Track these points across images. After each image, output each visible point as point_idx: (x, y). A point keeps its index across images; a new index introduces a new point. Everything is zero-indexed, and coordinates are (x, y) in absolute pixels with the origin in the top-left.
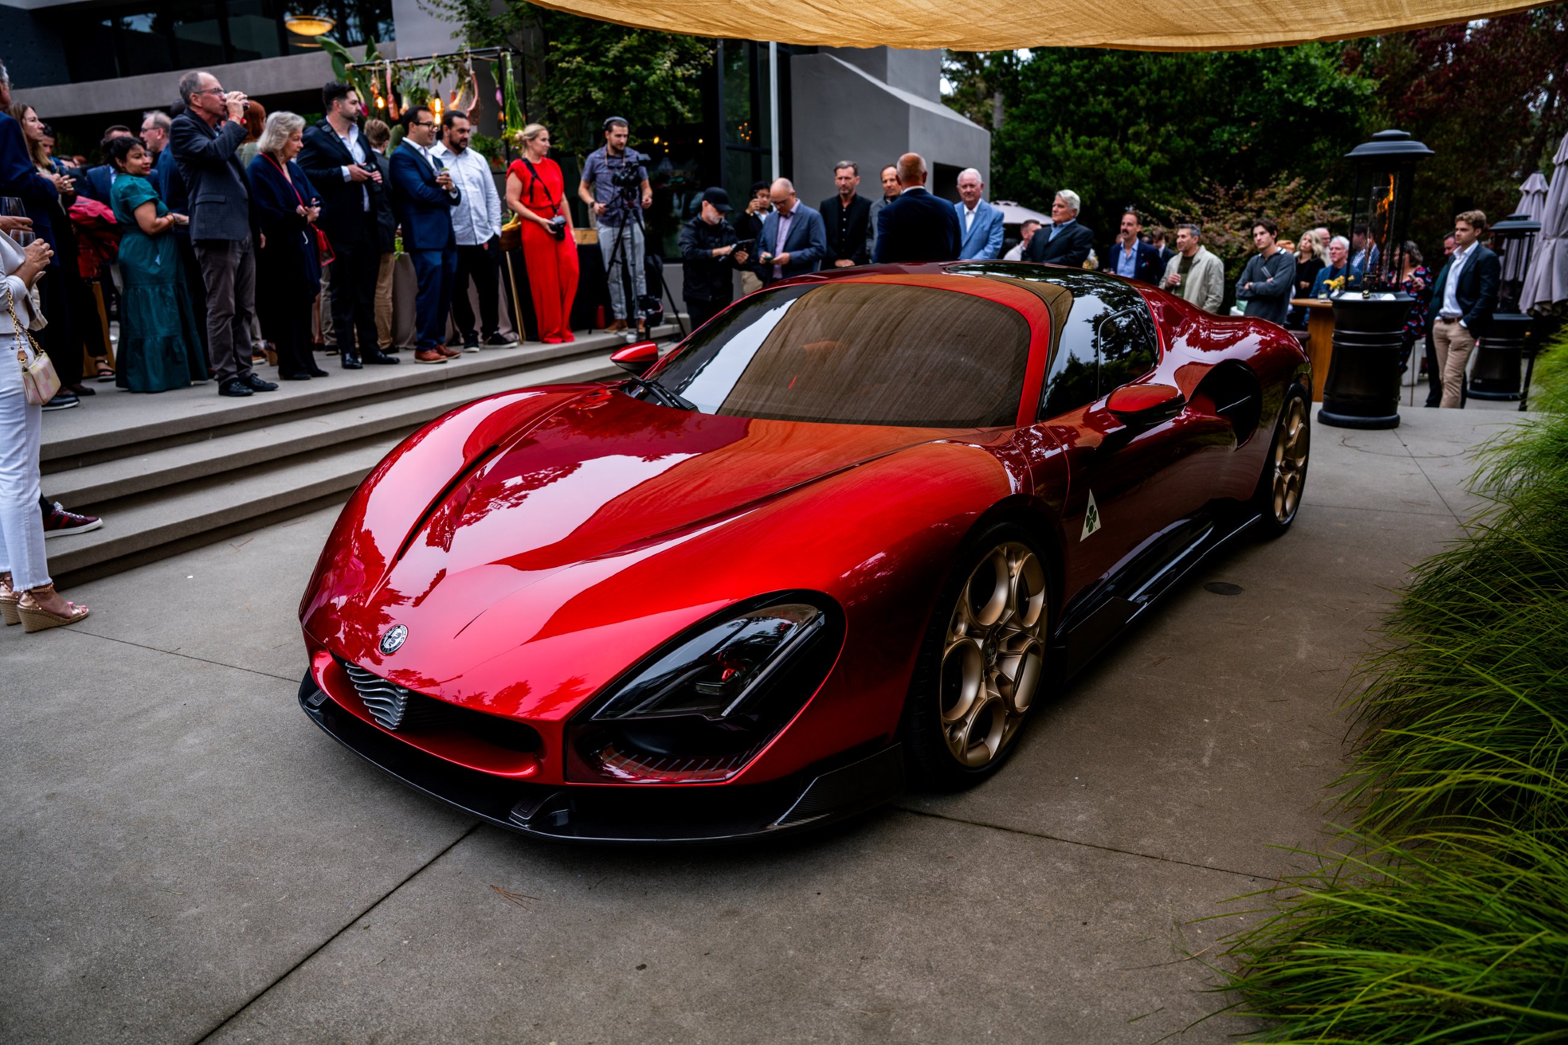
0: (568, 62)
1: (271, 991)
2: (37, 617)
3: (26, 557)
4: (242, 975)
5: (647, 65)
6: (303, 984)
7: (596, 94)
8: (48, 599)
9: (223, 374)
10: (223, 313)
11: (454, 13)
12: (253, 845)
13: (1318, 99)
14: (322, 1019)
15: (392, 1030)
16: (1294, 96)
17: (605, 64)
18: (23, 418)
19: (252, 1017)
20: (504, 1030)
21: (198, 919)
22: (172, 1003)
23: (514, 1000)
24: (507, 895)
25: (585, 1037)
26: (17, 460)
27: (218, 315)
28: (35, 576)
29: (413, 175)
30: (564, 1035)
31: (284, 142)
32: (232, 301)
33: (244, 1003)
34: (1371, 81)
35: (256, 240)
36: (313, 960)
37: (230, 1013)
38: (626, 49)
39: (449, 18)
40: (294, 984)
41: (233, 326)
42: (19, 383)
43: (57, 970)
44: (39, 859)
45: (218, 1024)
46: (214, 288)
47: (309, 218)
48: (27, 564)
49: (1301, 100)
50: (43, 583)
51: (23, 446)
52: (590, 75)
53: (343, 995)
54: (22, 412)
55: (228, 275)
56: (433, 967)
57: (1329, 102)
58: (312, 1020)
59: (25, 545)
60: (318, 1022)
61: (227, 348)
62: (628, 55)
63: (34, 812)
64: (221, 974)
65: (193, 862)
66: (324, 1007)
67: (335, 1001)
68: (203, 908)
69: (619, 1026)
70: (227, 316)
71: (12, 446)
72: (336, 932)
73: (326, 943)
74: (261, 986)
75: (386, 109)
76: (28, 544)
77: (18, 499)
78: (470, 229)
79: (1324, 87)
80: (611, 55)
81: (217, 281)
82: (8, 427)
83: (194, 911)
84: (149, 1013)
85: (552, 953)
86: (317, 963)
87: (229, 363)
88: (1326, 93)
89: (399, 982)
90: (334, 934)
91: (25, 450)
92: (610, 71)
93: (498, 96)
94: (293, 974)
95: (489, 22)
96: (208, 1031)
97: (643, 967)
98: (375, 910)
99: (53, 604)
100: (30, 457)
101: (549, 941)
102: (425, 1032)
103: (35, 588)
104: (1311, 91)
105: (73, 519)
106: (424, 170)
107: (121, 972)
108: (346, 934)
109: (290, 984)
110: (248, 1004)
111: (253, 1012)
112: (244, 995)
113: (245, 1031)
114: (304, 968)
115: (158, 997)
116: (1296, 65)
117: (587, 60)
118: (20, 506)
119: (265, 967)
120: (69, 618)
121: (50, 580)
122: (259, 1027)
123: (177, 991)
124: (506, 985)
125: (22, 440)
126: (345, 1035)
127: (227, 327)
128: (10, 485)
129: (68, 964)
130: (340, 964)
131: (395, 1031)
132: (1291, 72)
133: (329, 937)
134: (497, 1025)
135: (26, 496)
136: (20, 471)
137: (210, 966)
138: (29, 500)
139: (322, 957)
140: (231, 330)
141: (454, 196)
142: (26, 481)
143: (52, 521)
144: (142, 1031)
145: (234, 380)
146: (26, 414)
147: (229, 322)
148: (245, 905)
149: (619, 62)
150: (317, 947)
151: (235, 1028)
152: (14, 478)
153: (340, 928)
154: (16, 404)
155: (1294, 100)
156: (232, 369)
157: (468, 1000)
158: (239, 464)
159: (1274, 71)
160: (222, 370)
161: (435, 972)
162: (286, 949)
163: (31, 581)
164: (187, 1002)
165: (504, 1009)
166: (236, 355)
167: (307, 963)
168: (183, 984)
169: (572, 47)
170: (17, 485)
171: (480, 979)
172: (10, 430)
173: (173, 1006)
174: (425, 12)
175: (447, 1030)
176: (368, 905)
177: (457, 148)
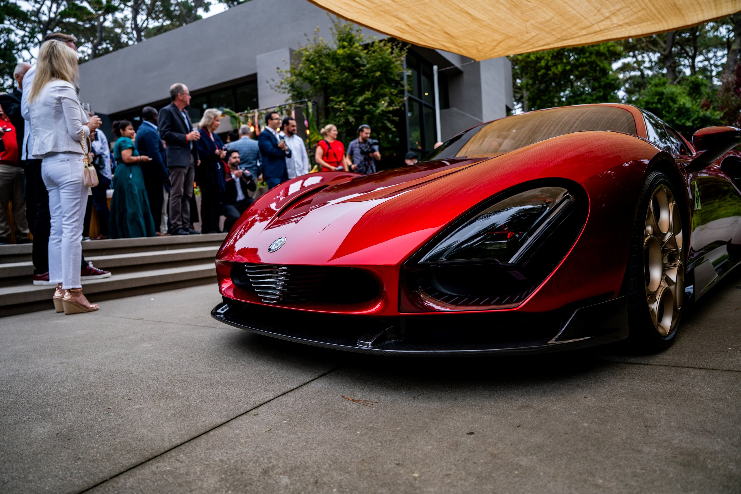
0: (339, 105)
1: (187, 444)
2: (72, 305)
3: (71, 270)
4: (166, 436)
5: (375, 106)
6: (211, 441)
7: (351, 119)
8: (79, 296)
9: (175, 225)
10: (177, 195)
11: (286, 91)
12: (179, 380)
13: (693, 122)
14: (225, 459)
15: (280, 465)
16: (680, 121)
17: (356, 106)
18: (80, 196)
19: (172, 457)
20: (372, 467)
21: (139, 410)
22: (115, 448)
23: (375, 451)
24: (354, 401)
25: (441, 471)
26: (73, 218)
27: (176, 196)
28: (74, 282)
29: (268, 143)
30: (423, 470)
31: (212, 121)
32: (182, 190)
33: (166, 450)
34: (718, 112)
35: (196, 162)
36: (218, 429)
37: (156, 454)
38: (366, 99)
39: (284, 92)
40: (204, 440)
41: (182, 202)
42: (80, 178)
43: (41, 430)
44: (46, 385)
45: (147, 459)
46: (174, 183)
47: (221, 156)
48: (71, 274)
49: (684, 124)
50: (77, 287)
51: (78, 211)
52: (348, 111)
53: (241, 447)
54: (80, 193)
55: (182, 176)
56: (308, 434)
57: (698, 124)
58: (217, 459)
59: (71, 263)
60: (222, 461)
61: (178, 212)
62: (366, 102)
63: (50, 368)
64: (152, 435)
65: (140, 387)
66: (227, 453)
67: (235, 450)
68: (143, 405)
69: (468, 465)
70: (179, 197)
71: (72, 210)
72: (234, 417)
73: (227, 422)
74: (179, 442)
75: (255, 132)
76: (73, 263)
77: (71, 238)
78: (293, 171)
79: (695, 116)
80: (359, 101)
81: (176, 179)
82: (72, 200)
83: (137, 406)
84: (98, 452)
85: (398, 427)
86: (220, 431)
87: (179, 220)
88: (696, 119)
89: (283, 441)
90: (232, 417)
91: (78, 213)
92: (358, 109)
93: (306, 123)
94: (203, 436)
95: (302, 93)
96: (139, 463)
97: (472, 433)
98: (262, 407)
99: (80, 299)
100: (80, 217)
101: (393, 421)
102: (308, 468)
103: (73, 289)
104: (688, 119)
105: (97, 271)
106: (273, 141)
107: (83, 432)
108: (241, 418)
109: (202, 441)
110: (170, 450)
111: (173, 454)
112: (167, 445)
113: (166, 464)
114: (211, 433)
115: (106, 445)
116: (680, 109)
117: (347, 105)
118: (72, 242)
119: (183, 432)
120: (88, 308)
121: (81, 287)
122: (176, 462)
123: (120, 442)
124: (366, 443)
125: (77, 208)
126: (243, 468)
127: (179, 202)
128: (68, 230)
129: (49, 427)
130: (237, 432)
131: (283, 466)
132: (677, 111)
133: (229, 419)
134: (365, 464)
135: (75, 237)
136: (75, 224)
137: (144, 431)
138: (77, 239)
139: (224, 428)
140: (181, 205)
141: (287, 153)
142: (76, 229)
143: (86, 271)
144: (90, 461)
145: (181, 228)
146: (81, 194)
147: (180, 200)
148: (172, 404)
149: (362, 105)
150: (220, 423)
151: (159, 462)
152: (71, 227)
153: (237, 415)
154: (77, 188)
155: (680, 124)
156: (180, 223)
157: (338, 450)
158: (181, 259)
159: (668, 112)
160: (175, 223)
161: (310, 436)
162: (198, 424)
163: (72, 285)
164: (126, 448)
165: (368, 456)
166: (182, 216)
167: (213, 431)
168: (124, 439)
169: (340, 99)
170: (72, 231)
171: (345, 440)
172: (73, 202)
173: (115, 449)
174: (273, 91)
175: (325, 467)
176: (256, 405)
177: (290, 134)
